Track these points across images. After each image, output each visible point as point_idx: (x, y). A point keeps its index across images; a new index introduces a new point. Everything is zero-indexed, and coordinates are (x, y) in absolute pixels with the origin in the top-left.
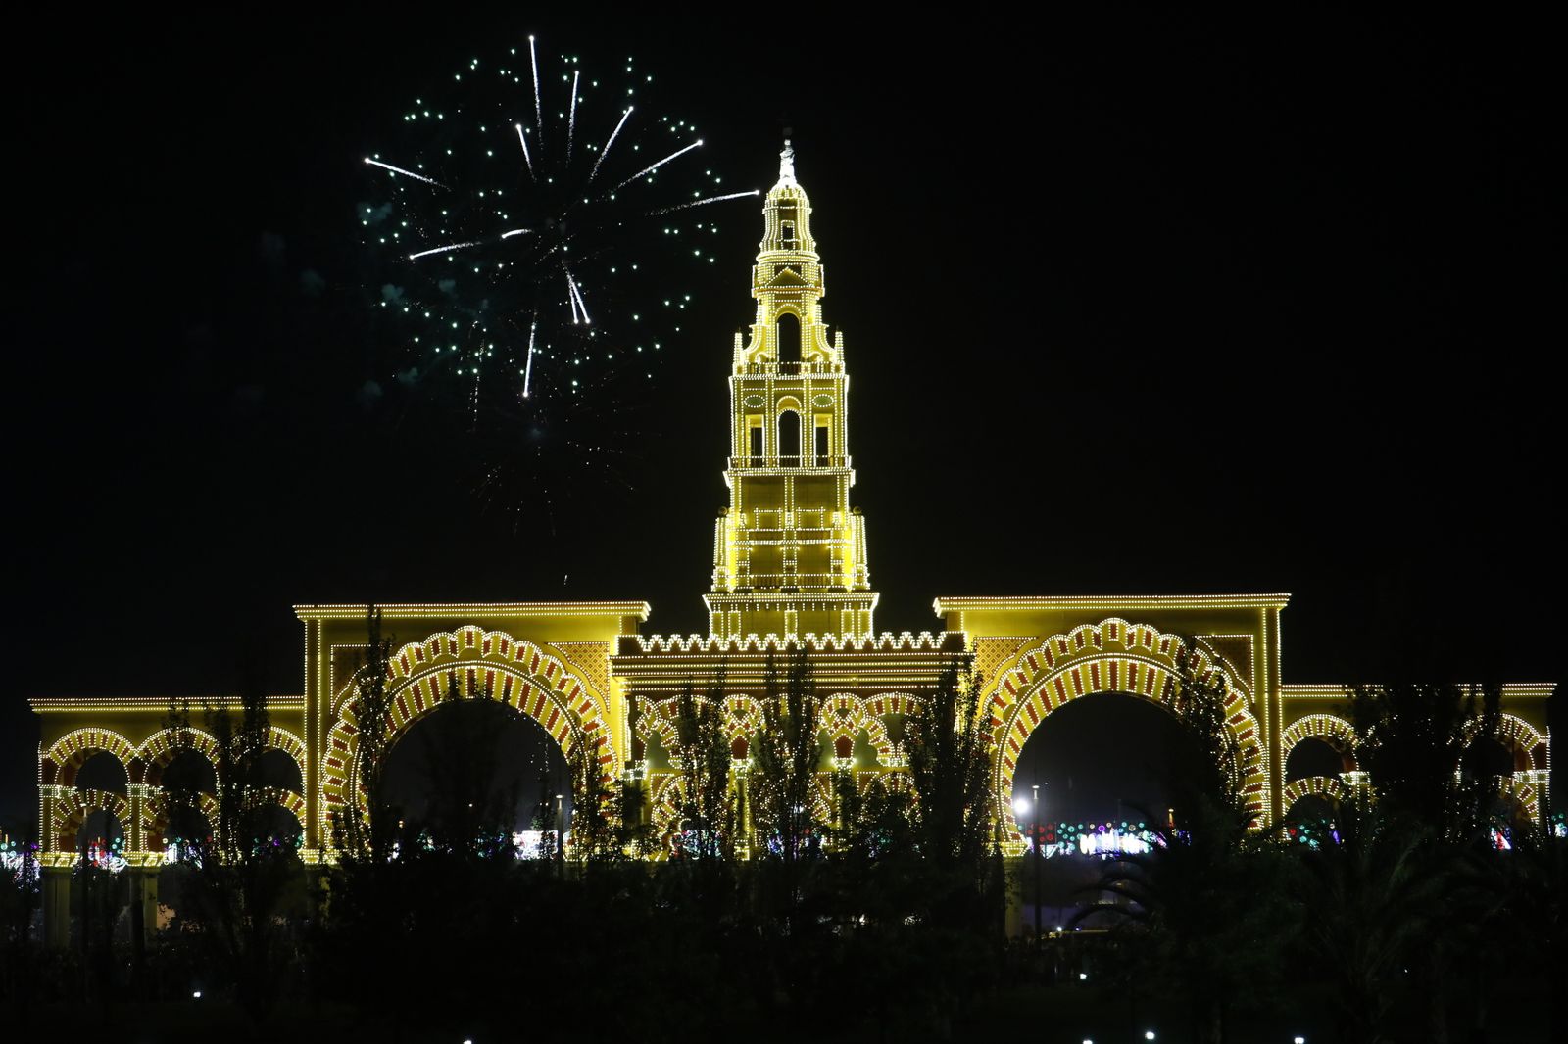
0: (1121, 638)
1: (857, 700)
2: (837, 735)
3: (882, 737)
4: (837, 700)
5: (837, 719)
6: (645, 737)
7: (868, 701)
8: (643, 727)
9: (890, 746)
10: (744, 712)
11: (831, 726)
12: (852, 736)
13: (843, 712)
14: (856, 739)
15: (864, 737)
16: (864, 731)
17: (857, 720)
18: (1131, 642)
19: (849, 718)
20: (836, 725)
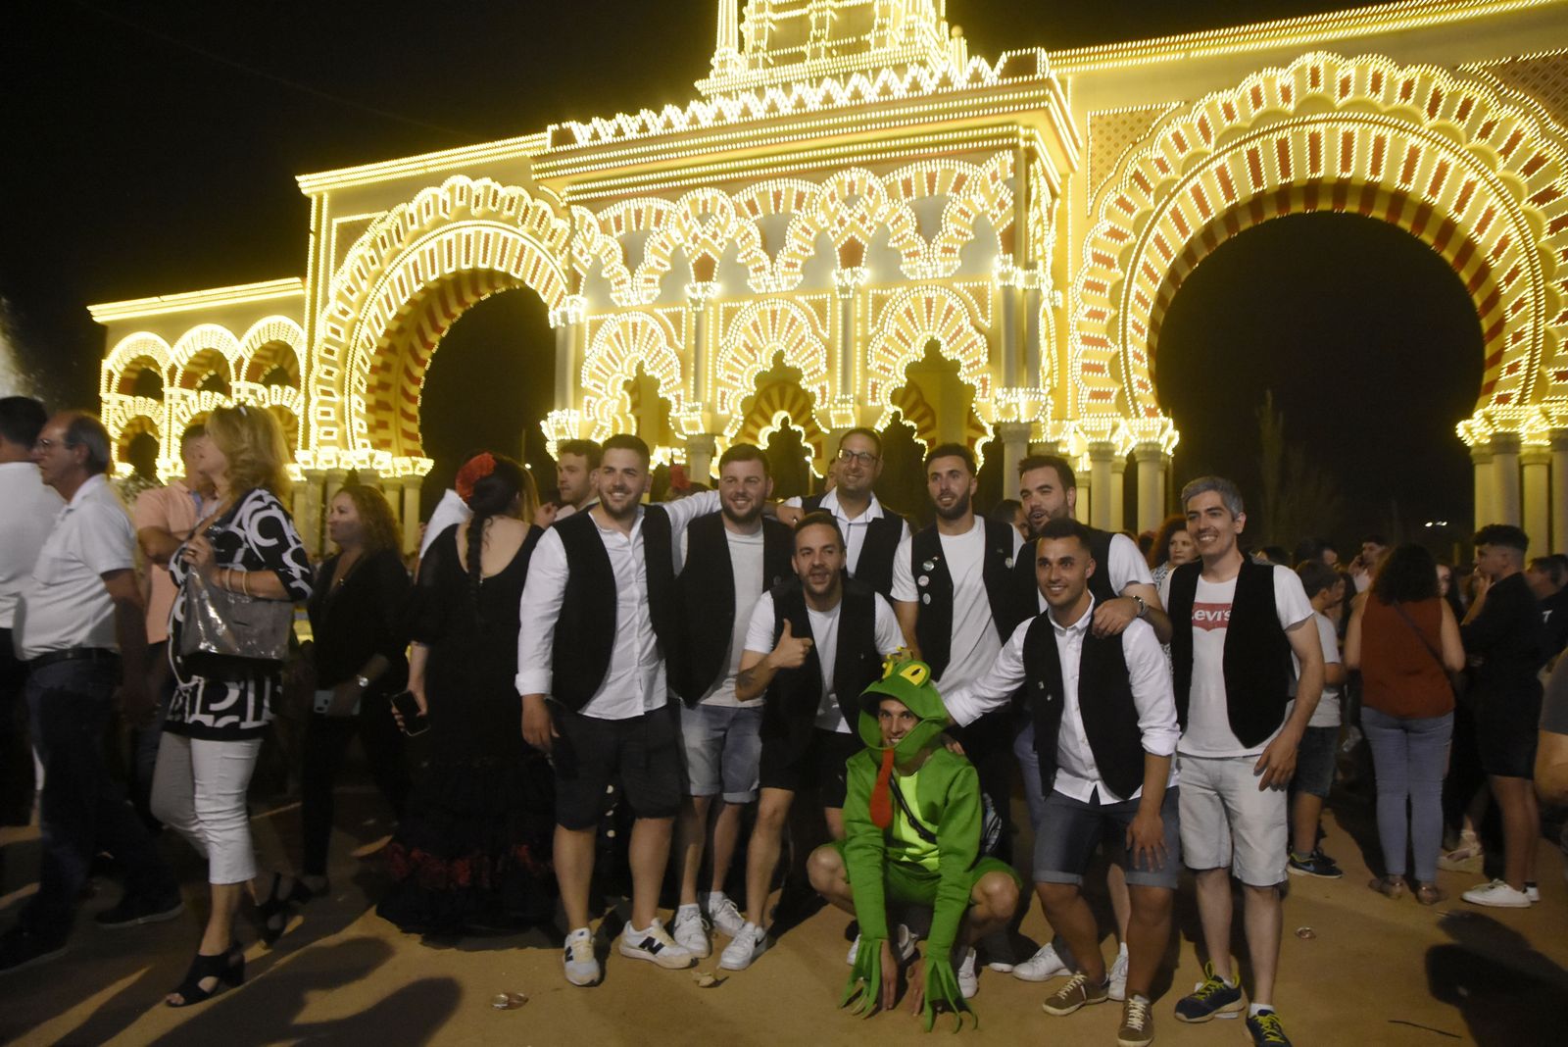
0: (1330, 88)
1: (871, 179)
2: (841, 237)
3: (910, 230)
4: (840, 184)
5: (844, 212)
6: (584, 263)
7: (887, 179)
8: (581, 253)
9: (920, 244)
10: (709, 216)
11: (833, 225)
12: (864, 236)
13: (850, 201)
14: (870, 241)
15: (883, 232)
16: (882, 225)
17: (872, 211)
18: (1344, 90)
19: (861, 210)
20: (842, 222)
